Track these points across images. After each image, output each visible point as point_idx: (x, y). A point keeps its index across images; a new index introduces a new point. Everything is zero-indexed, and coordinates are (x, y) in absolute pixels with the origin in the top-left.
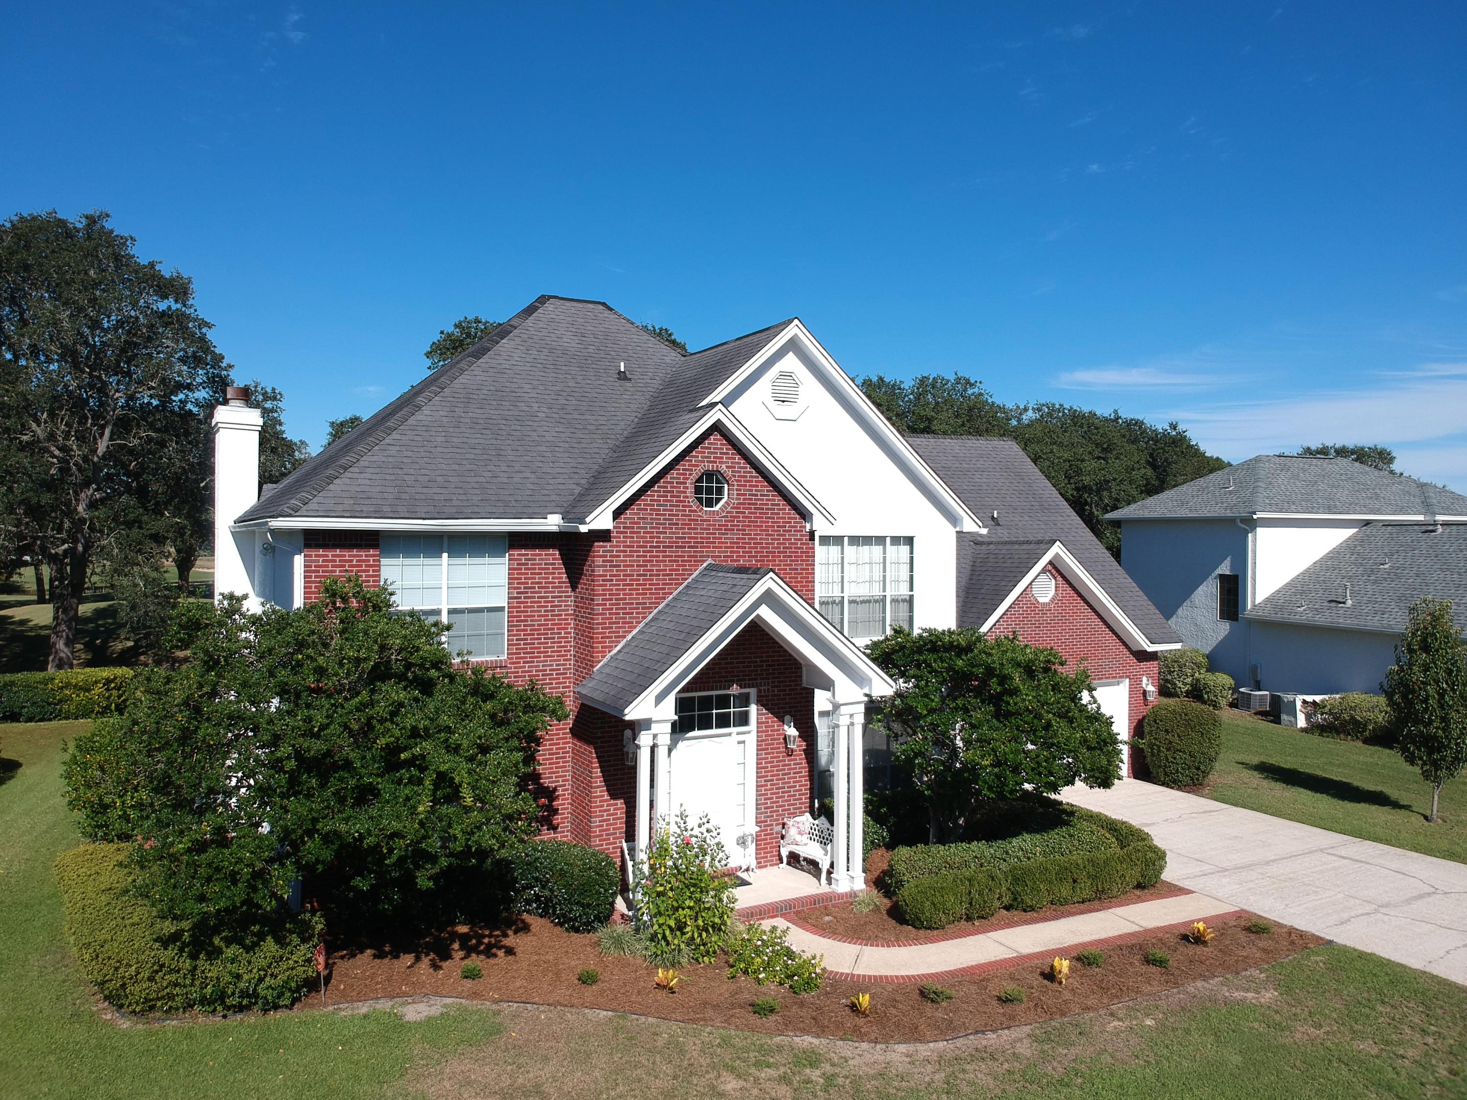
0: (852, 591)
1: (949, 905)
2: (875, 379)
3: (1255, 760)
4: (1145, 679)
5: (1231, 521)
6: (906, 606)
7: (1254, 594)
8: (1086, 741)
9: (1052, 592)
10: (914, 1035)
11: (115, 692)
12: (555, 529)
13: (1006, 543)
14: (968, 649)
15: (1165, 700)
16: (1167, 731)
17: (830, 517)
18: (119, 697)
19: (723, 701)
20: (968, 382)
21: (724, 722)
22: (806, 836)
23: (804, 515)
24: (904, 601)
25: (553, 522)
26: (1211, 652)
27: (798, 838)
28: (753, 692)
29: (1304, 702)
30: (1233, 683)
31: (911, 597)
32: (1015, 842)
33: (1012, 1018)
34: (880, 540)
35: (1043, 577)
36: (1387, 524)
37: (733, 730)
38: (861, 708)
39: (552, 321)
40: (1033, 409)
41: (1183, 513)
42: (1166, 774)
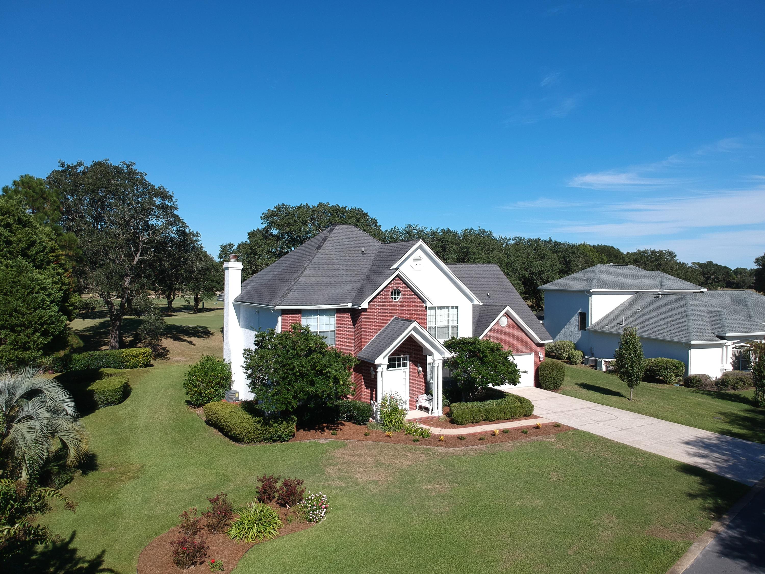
0: (438, 324)
1: (467, 418)
2: (446, 229)
3: (581, 382)
4: (540, 353)
5: (583, 292)
6: (456, 328)
7: (591, 320)
8: (508, 371)
9: (506, 323)
10: (455, 446)
11: (146, 358)
12: (350, 307)
13: (491, 305)
14: (474, 343)
15: (549, 360)
16: (546, 371)
17: (431, 302)
18: (148, 360)
19: (399, 359)
20: (484, 231)
21: (399, 366)
22: (424, 401)
23: (424, 302)
24: (455, 327)
25: (349, 305)
26: (577, 342)
27: (422, 401)
28: (408, 356)
29: (605, 361)
30: (582, 354)
31: (458, 326)
32: (488, 402)
33: (482, 443)
34: (448, 308)
35: (503, 317)
36: (644, 293)
37: (402, 368)
38: (441, 361)
39: (339, 233)
40: (513, 239)
41: (567, 288)
42: (545, 385)
